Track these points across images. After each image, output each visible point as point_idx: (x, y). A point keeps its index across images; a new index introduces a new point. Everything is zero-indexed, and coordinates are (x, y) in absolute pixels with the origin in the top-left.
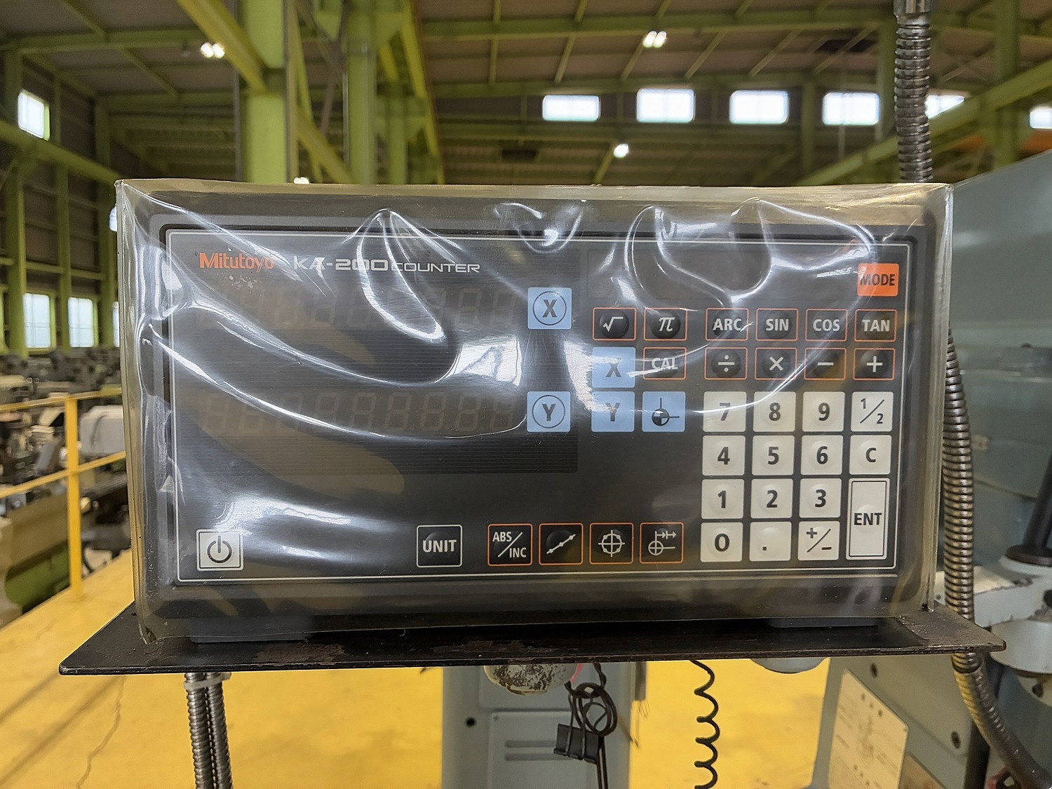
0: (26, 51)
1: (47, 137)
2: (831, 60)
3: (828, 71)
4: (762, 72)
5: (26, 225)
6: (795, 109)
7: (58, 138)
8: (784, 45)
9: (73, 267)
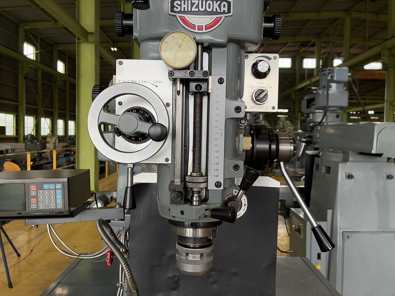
0: (59, 48)
1: (64, 73)
2: (304, 49)
3: (304, 51)
4: (283, 52)
5: (59, 99)
6: (293, 63)
7: (67, 74)
8: (288, 45)
9: (70, 111)
